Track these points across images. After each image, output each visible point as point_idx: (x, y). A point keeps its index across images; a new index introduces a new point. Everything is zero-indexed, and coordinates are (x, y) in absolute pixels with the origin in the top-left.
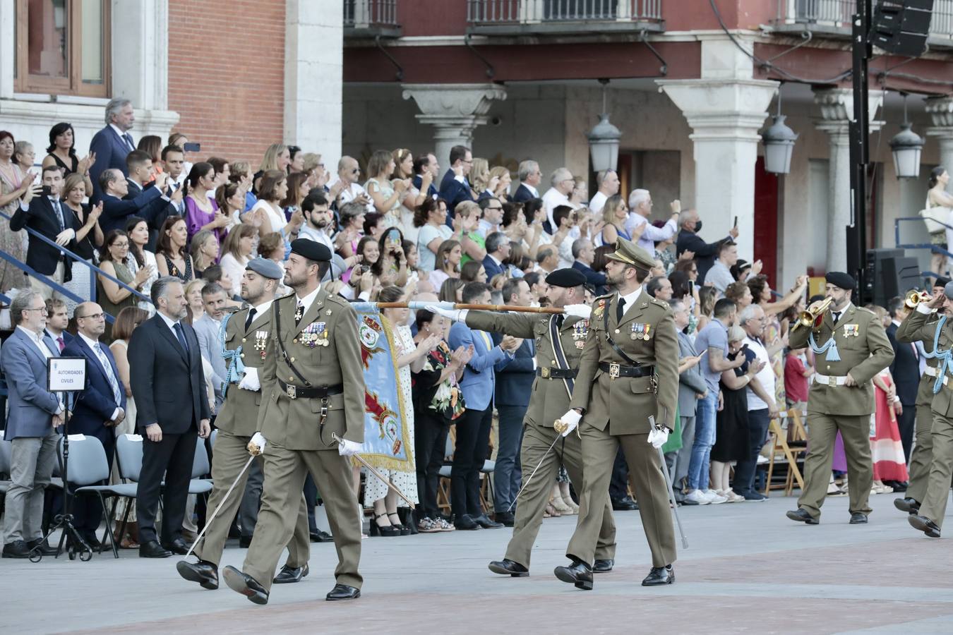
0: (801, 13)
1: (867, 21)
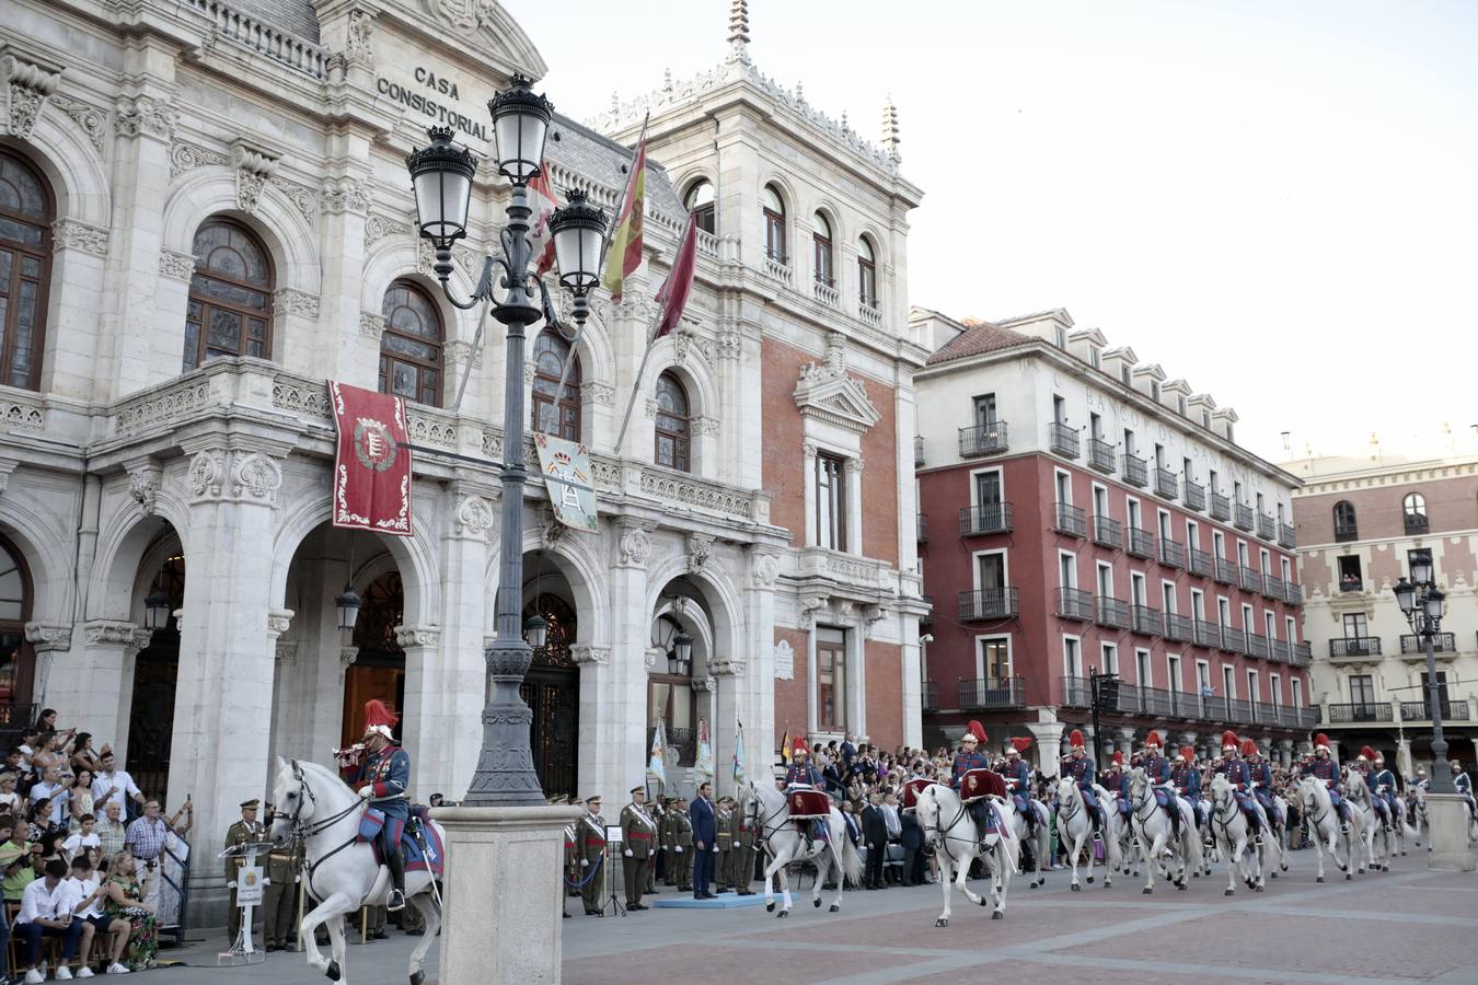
0: (1071, 700)
1: (1096, 703)
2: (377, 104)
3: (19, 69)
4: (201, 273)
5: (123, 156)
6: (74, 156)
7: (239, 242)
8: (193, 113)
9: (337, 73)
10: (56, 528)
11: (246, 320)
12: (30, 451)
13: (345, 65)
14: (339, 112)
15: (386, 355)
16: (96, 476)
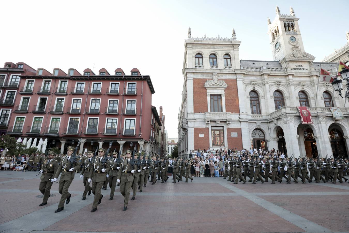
2: (292, 72)
3: (253, 83)
4: (275, 97)
5: (264, 88)
6: (259, 90)
7: (278, 93)
8: (270, 81)
9: (285, 70)
10: (266, 128)
11: (281, 101)
12: (262, 121)
13: (286, 68)
14: (287, 74)
15: (300, 101)
16: (269, 122)
